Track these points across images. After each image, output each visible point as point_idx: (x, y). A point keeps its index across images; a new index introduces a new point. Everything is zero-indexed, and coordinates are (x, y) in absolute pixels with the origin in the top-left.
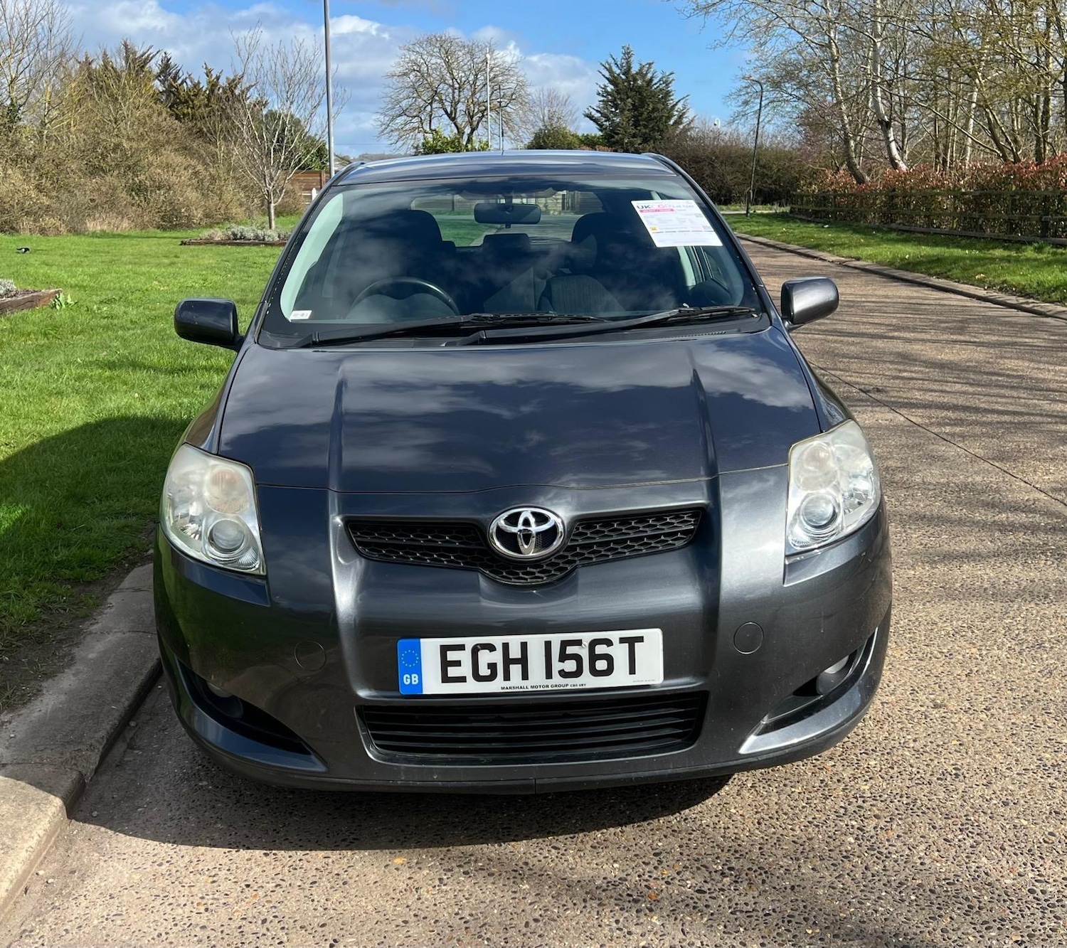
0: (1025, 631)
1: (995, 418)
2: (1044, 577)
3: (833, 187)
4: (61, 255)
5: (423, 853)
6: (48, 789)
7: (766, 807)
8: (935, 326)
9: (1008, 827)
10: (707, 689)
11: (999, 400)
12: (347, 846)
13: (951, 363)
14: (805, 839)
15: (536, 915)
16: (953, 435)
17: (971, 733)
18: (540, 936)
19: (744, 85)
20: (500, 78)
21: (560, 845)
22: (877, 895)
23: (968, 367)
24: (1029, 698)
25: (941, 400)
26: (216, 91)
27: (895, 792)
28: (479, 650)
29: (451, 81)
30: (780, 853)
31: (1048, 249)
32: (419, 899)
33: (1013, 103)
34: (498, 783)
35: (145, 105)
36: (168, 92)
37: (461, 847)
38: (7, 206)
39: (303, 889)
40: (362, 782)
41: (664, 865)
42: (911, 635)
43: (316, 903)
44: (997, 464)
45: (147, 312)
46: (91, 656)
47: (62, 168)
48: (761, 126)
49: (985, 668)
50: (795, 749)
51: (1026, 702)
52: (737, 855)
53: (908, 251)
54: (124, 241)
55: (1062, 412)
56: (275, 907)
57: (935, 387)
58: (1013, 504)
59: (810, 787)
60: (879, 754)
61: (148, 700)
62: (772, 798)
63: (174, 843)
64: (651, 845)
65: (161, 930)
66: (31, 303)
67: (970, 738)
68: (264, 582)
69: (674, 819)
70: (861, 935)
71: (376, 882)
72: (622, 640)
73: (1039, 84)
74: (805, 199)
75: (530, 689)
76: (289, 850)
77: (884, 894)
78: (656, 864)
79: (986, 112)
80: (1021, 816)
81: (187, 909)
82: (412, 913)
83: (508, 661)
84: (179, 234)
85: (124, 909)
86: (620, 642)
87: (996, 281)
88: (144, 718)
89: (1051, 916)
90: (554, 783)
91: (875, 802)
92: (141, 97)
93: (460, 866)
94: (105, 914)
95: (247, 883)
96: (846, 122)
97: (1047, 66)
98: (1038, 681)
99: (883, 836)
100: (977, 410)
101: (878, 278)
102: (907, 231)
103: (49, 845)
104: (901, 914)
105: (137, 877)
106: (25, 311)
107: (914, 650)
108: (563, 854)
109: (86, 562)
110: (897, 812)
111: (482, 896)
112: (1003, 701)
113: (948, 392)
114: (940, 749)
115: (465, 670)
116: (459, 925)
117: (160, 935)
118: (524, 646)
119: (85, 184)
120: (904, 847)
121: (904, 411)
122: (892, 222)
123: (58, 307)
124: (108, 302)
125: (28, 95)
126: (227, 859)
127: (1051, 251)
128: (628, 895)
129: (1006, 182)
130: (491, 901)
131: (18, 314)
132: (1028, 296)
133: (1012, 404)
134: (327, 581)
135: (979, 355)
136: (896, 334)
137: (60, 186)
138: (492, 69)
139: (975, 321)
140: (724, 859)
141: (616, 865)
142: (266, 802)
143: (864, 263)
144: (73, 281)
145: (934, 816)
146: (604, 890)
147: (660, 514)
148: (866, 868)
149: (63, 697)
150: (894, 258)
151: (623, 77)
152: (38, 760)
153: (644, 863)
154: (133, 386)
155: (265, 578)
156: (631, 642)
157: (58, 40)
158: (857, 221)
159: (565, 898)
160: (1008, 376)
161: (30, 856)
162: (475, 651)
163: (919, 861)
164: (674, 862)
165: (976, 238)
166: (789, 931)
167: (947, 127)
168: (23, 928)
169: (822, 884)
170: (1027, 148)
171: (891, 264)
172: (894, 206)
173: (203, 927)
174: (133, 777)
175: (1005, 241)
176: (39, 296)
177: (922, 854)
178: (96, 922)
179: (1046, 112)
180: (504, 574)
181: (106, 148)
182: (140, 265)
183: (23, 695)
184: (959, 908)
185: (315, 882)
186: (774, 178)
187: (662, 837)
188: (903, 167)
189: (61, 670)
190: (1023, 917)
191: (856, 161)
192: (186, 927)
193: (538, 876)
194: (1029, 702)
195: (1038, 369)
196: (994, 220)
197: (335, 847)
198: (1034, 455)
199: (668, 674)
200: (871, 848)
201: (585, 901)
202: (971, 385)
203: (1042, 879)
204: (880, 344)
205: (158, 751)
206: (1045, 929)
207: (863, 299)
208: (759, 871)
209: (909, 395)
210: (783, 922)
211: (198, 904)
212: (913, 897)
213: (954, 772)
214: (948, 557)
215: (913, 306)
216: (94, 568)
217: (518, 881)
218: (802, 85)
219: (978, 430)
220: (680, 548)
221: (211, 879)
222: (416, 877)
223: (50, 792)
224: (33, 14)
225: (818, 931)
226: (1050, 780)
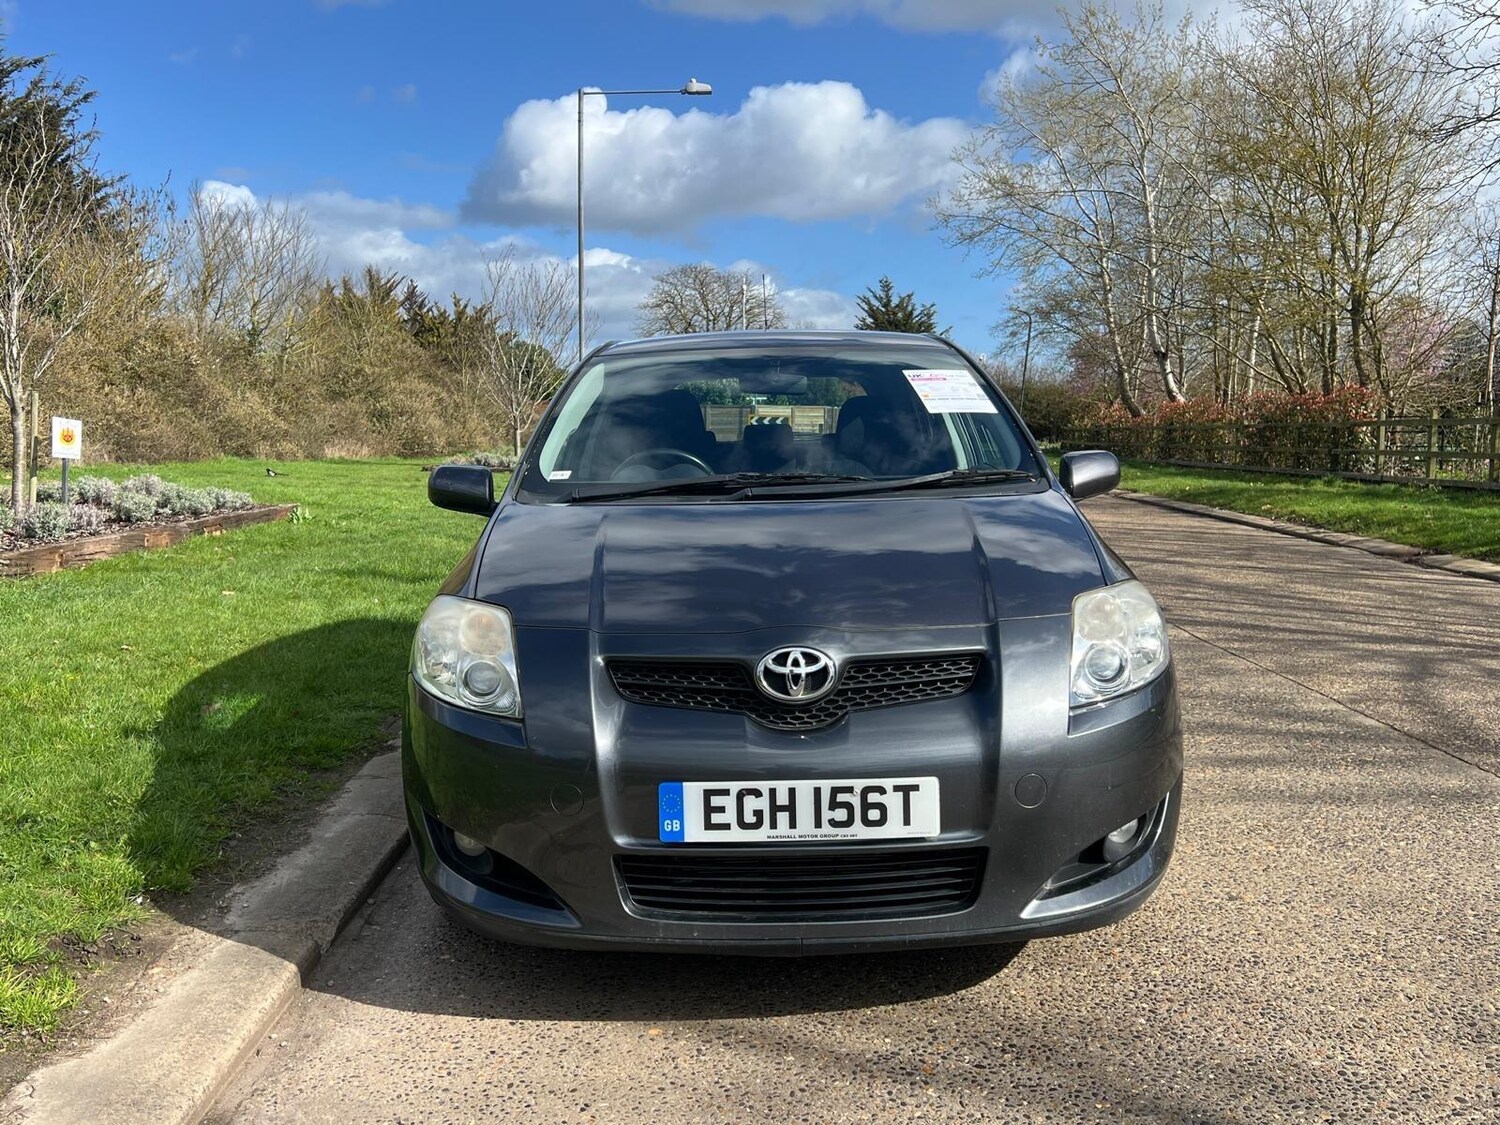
0: (1326, 830)
1: (1287, 635)
2: (1345, 782)
3: (1107, 421)
4: (298, 478)
5: (680, 1026)
6: (283, 955)
7: (1049, 990)
8: (1220, 553)
9: (1313, 1012)
10: (988, 845)
11: (1291, 620)
12: (599, 1017)
13: (1238, 586)
14: (1091, 1019)
15: (803, 1085)
16: (1243, 650)
17: (1270, 923)
18: (807, 1105)
19: (1011, 315)
20: (757, 310)
21: (828, 1021)
22: (1172, 1073)
23: (1256, 590)
24: (1332, 893)
25: (1229, 619)
26: (463, 320)
27: (1188, 977)
28: (744, 795)
29: (705, 313)
30: (1065, 1032)
31: (1339, 482)
32: (676, 1068)
33: (1298, 332)
34: (764, 943)
35: (389, 332)
36: (414, 320)
37: (720, 1021)
38: (244, 430)
39: (552, 1057)
40: (617, 939)
41: (940, 1040)
42: (1203, 832)
43: (565, 1069)
44: (1291, 677)
45: (388, 528)
46: (327, 835)
47: (301, 392)
48: (1029, 358)
49: (1284, 865)
50: (1081, 916)
51: (1329, 896)
52: (1019, 1033)
53: (1188, 483)
54: (363, 466)
55: (1359, 632)
56: (522, 1073)
57: (1221, 607)
58: (1309, 714)
59: (1096, 971)
60: (1171, 942)
61: (386, 880)
62: (1056, 981)
63: (415, 1011)
64: (925, 1022)
65: (401, 1091)
66: (268, 516)
67: (1269, 928)
68: (521, 725)
69: (949, 999)
70: (1156, 1110)
71: (629, 1051)
72: (897, 788)
73: (1325, 312)
74: (1076, 434)
75: (798, 839)
76: (536, 1019)
77: (1179, 1072)
78: (931, 1040)
79: (1270, 342)
80: (1328, 1002)
81: (428, 1072)
82: (668, 1081)
83: (775, 808)
84: (420, 462)
85: (362, 1071)
86: (895, 791)
87: (1284, 511)
88: (383, 896)
89: (1364, 1097)
90: (821, 944)
91: (1167, 987)
92: (385, 324)
93: (719, 1038)
94: (341, 1075)
95: (492, 1050)
96: (1120, 353)
97: (1334, 294)
98: (1342, 877)
99: (1176, 1018)
100: (1267, 628)
101: (1156, 509)
102: (1186, 466)
103: (283, 1011)
104: (1199, 1092)
105: (374, 1042)
106: (261, 524)
107: (1206, 847)
108: (830, 1029)
109: (324, 750)
110: (1191, 996)
111: (743, 1067)
112: (1305, 895)
113: (1235, 612)
114: (1237, 938)
115: (730, 816)
116: (719, 1094)
117: (399, 1096)
118: (792, 792)
119: (324, 410)
120: (1200, 1029)
121: (1188, 628)
122: (1170, 457)
123: (295, 521)
124: (347, 517)
125: (270, 320)
126: (471, 1027)
127: (1342, 485)
128: (901, 1068)
129: (1292, 413)
130: (753, 1072)
131: (253, 526)
132: (1318, 526)
133: (1305, 624)
134: (588, 730)
135: (1268, 579)
136: (1178, 559)
137: (299, 411)
138: (747, 301)
139: (1262, 549)
140: (1004, 1037)
141: (887, 1040)
142: (512, 976)
143: (1142, 495)
144: (311, 499)
145: (1232, 1001)
146: (875, 1064)
147: (936, 660)
148: (1159, 1048)
149: (299, 872)
150: (1173, 490)
151: (883, 309)
152: (272, 928)
153: (918, 1038)
154: (373, 592)
155: (522, 721)
156: (906, 791)
157: (302, 263)
158: (1132, 456)
159: (833, 1070)
160: (1300, 599)
161: (263, 1017)
162: (740, 796)
163: (1217, 1042)
164: (950, 1039)
165: (1261, 472)
166: (1077, 1105)
167: (1228, 356)
168: (255, 1087)
169: (1112, 1062)
170: (1313, 381)
171: (1170, 496)
172: (1172, 441)
173: (446, 1090)
174: (371, 951)
175: (1292, 475)
176: (276, 510)
177: (1220, 1036)
178: (331, 1083)
179: (1333, 341)
180: (771, 718)
181: (347, 373)
182: (380, 486)
183: (256, 869)
184: (1262, 1088)
185: (565, 1050)
186: (1044, 413)
187: (937, 1015)
188: (1181, 399)
189: (297, 847)
190: (1333, 1097)
191: (1130, 394)
192: (427, 1089)
193: (805, 1049)
194: (1333, 896)
195: (1332, 593)
196: (1280, 454)
197: (586, 1018)
198: (1330, 669)
199: (945, 826)
200: (1164, 1029)
201: (854, 1073)
202: (1260, 606)
203: (1353, 1062)
204: (1159, 567)
205: (397, 927)
206: (1358, 1109)
207: (1142, 528)
208: (1043, 1049)
209: (1194, 614)
210: (1070, 1096)
211: (440, 1068)
212: (1211, 1076)
213: (1253, 959)
214: (1238, 762)
215: (1194, 535)
216: (332, 757)
217: (782, 1052)
218: (1072, 315)
219: (1268, 646)
220: (957, 696)
221: (454, 1046)
222: (671, 1047)
223: (284, 958)
224: (280, 237)
225: (1109, 1106)
226: (1359, 969)
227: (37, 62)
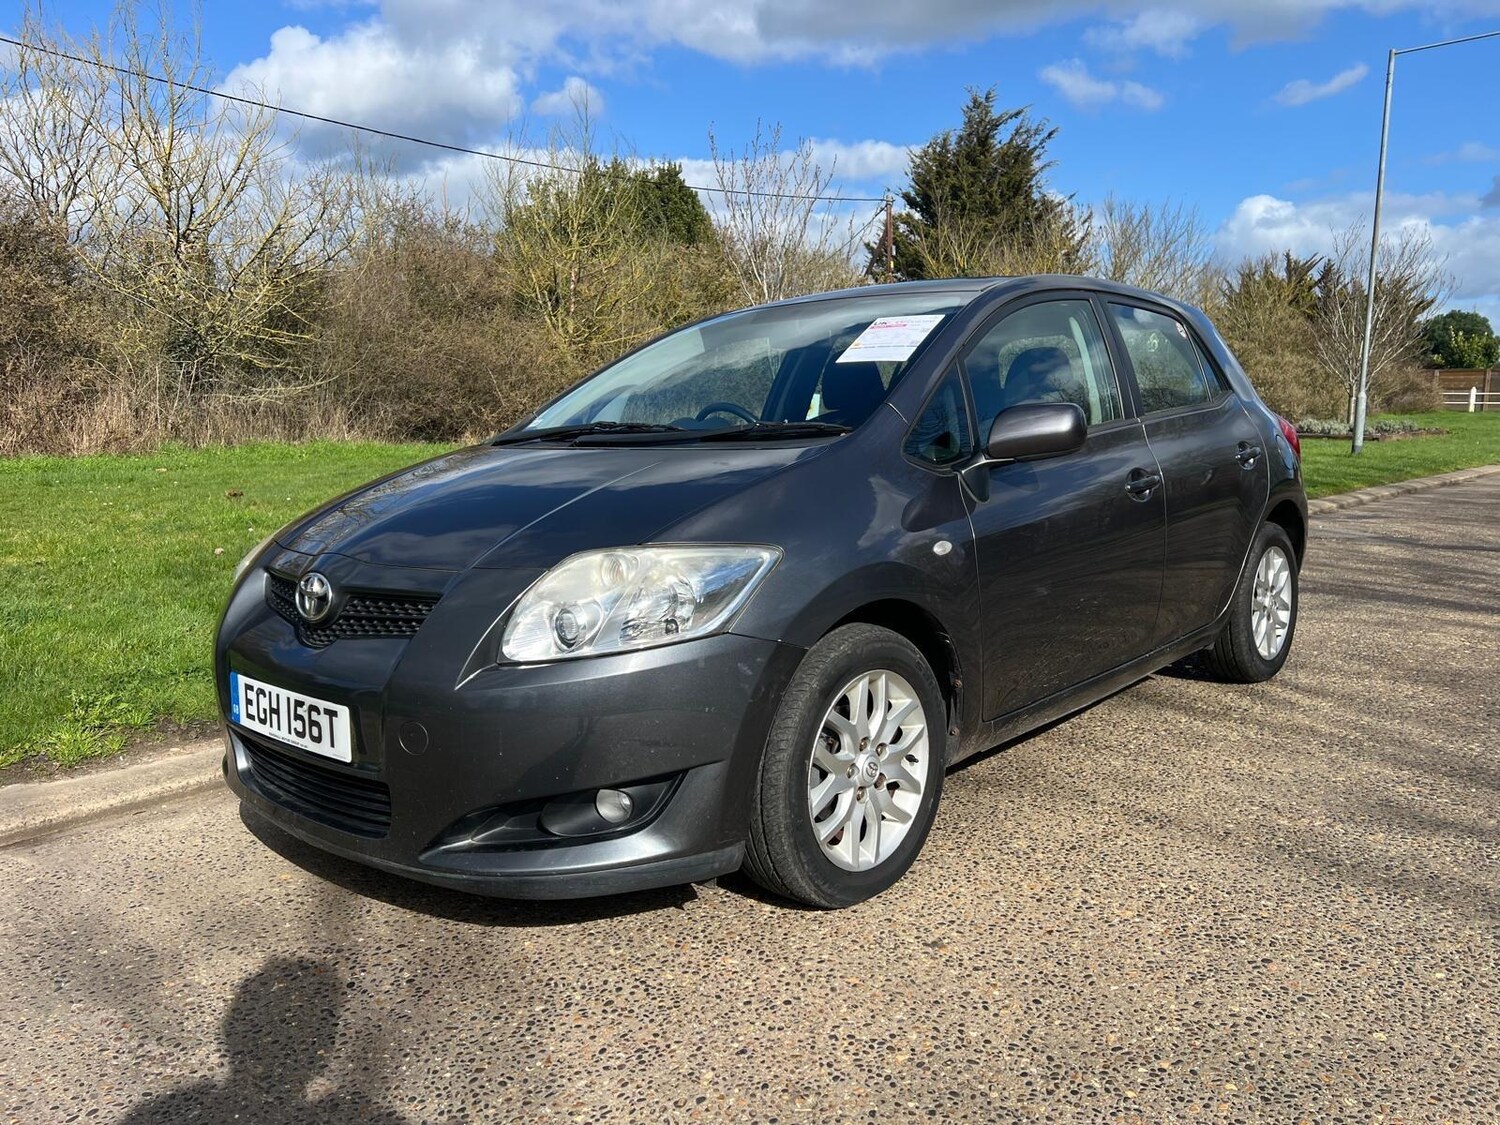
10: (386, 782)
28: (259, 693)
72: (326, 711)
75: (282, 740)
83: (271, 709)
118: (278, 698)
156: (331, 715)
180: (308, 633)
227: (1017, 114)
